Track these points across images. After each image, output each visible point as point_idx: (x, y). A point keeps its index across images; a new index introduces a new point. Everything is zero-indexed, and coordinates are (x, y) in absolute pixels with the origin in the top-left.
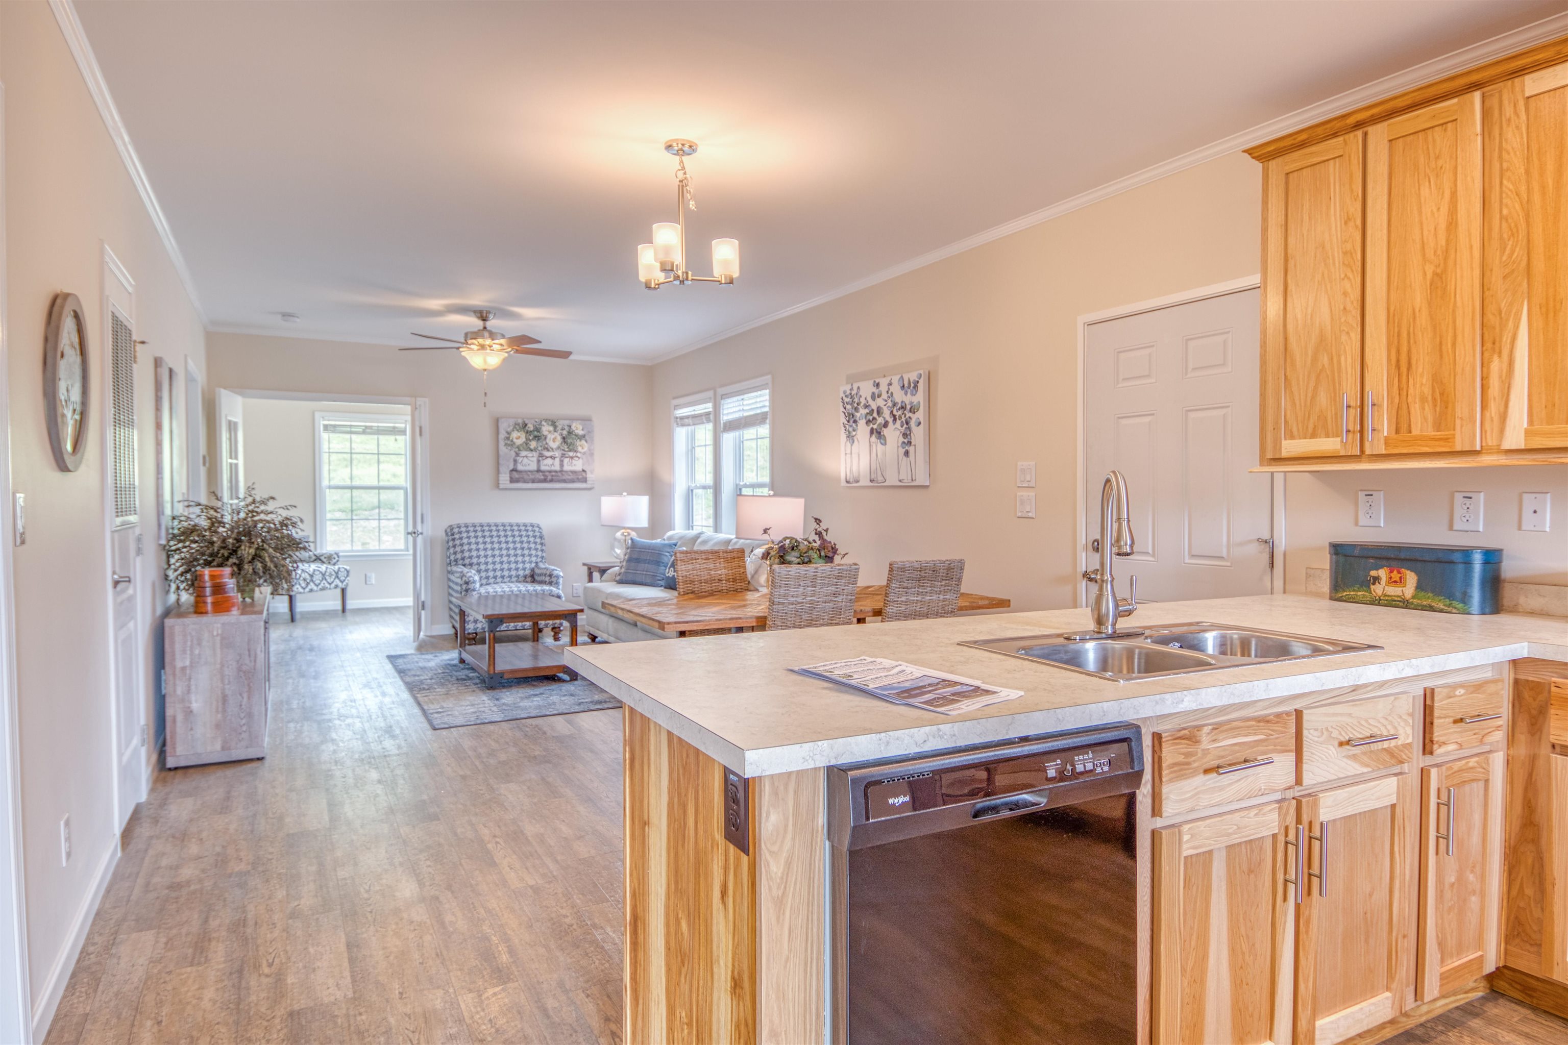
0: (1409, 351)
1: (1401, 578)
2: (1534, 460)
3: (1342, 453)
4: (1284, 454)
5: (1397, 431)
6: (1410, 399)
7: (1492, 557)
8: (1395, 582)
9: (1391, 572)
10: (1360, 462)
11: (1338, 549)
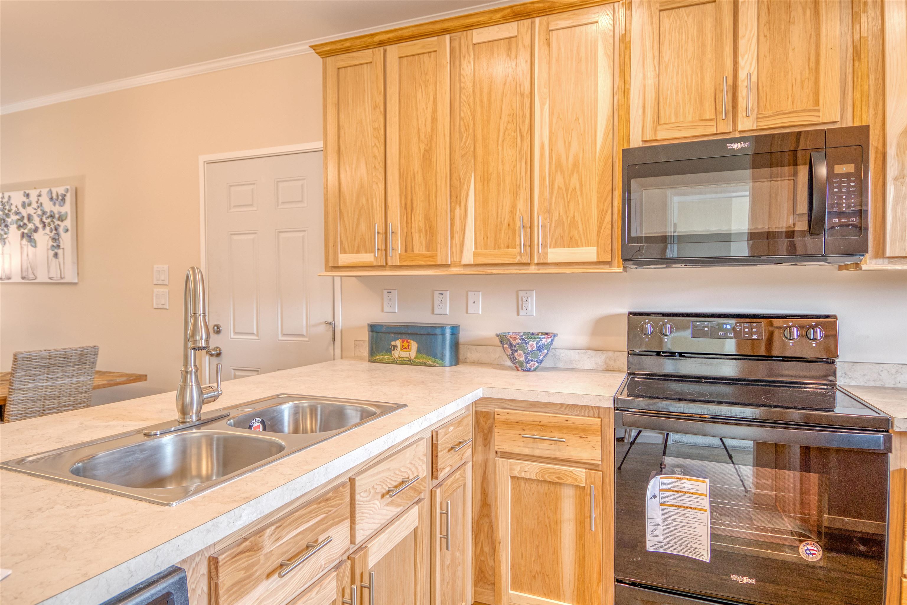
0: (412, 199)
1: (408, 346)
2: (478, 271)
3: (375, 264)
4: (340, 264)
5: (406, 251)
6: (413, 230)
7: (455, 329)
8: (405, 348)
9: (403, 342)
10: (385, 270)
11: (373, 328)
